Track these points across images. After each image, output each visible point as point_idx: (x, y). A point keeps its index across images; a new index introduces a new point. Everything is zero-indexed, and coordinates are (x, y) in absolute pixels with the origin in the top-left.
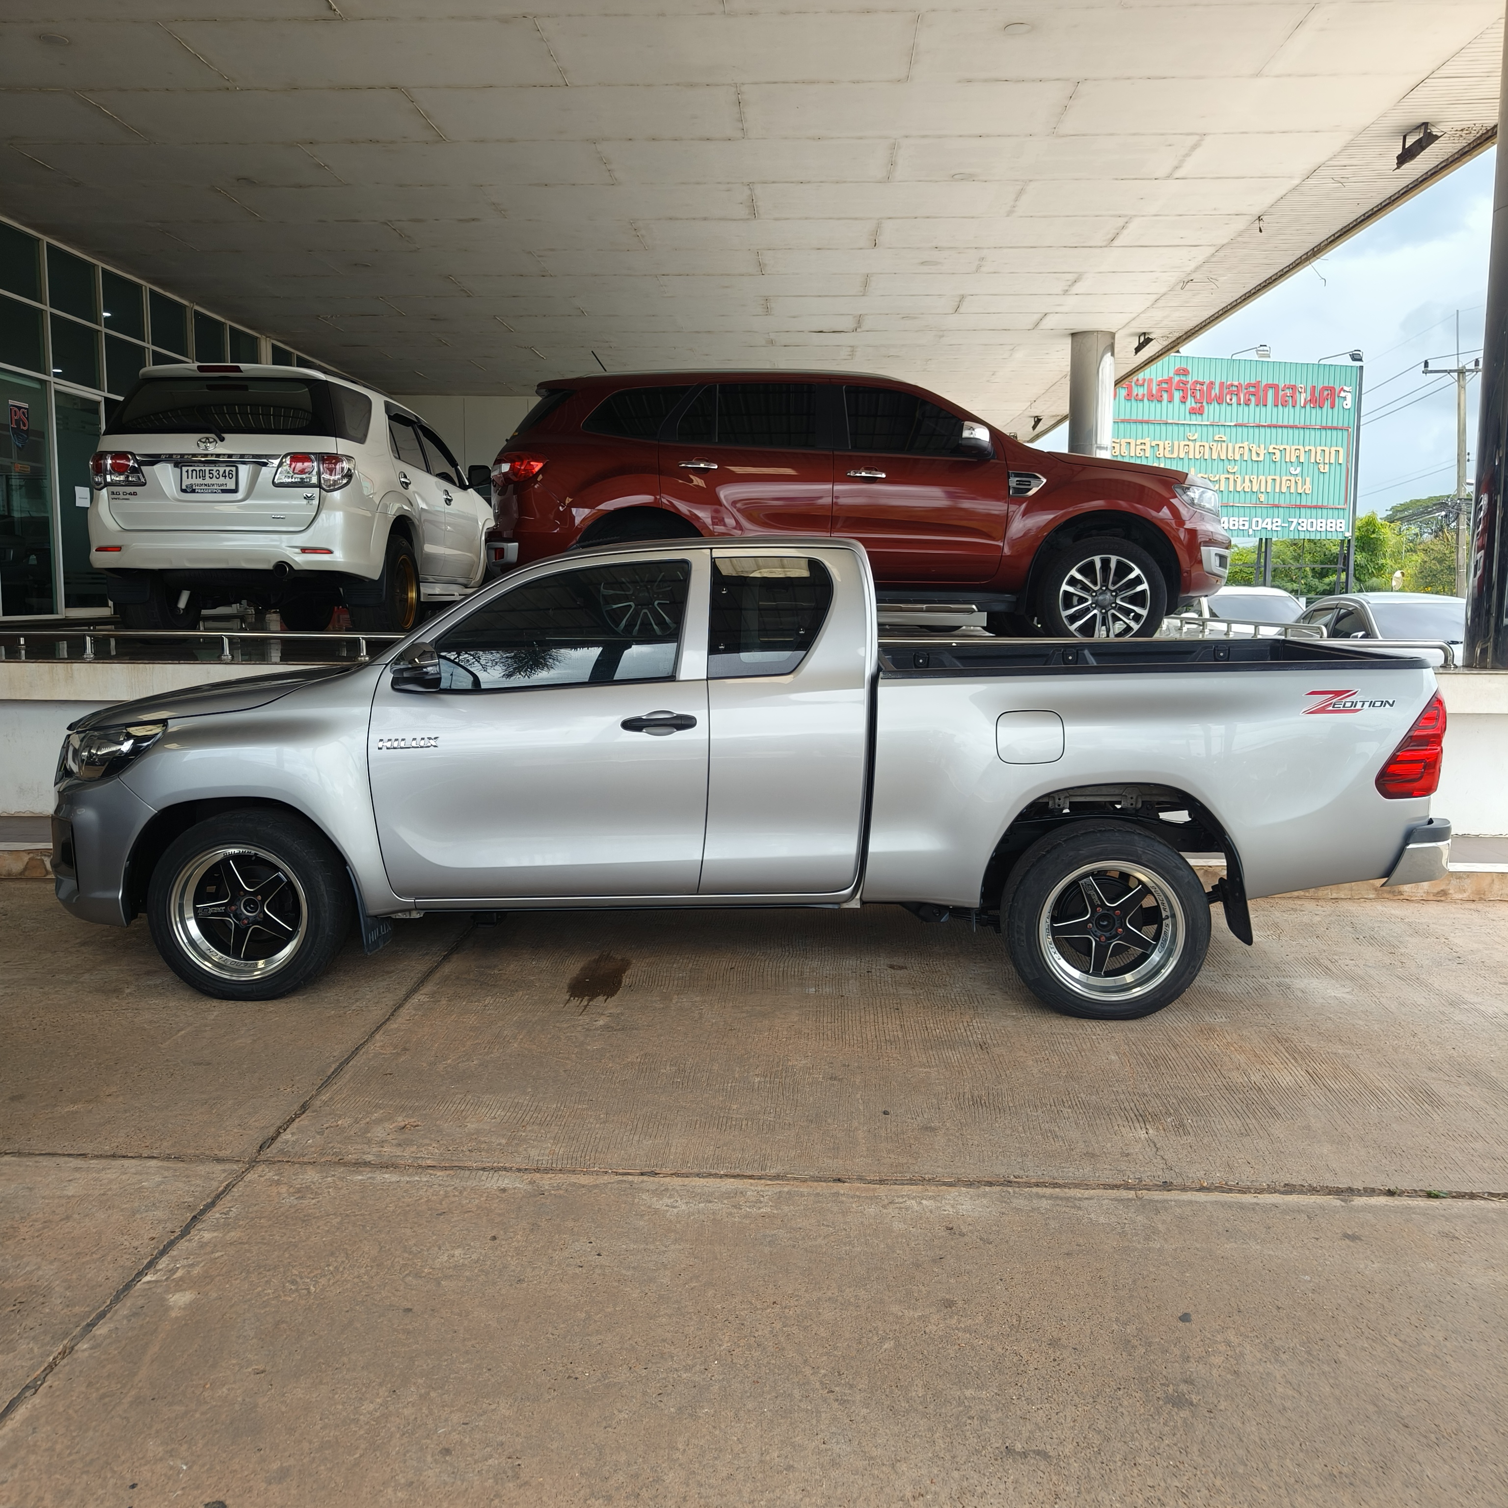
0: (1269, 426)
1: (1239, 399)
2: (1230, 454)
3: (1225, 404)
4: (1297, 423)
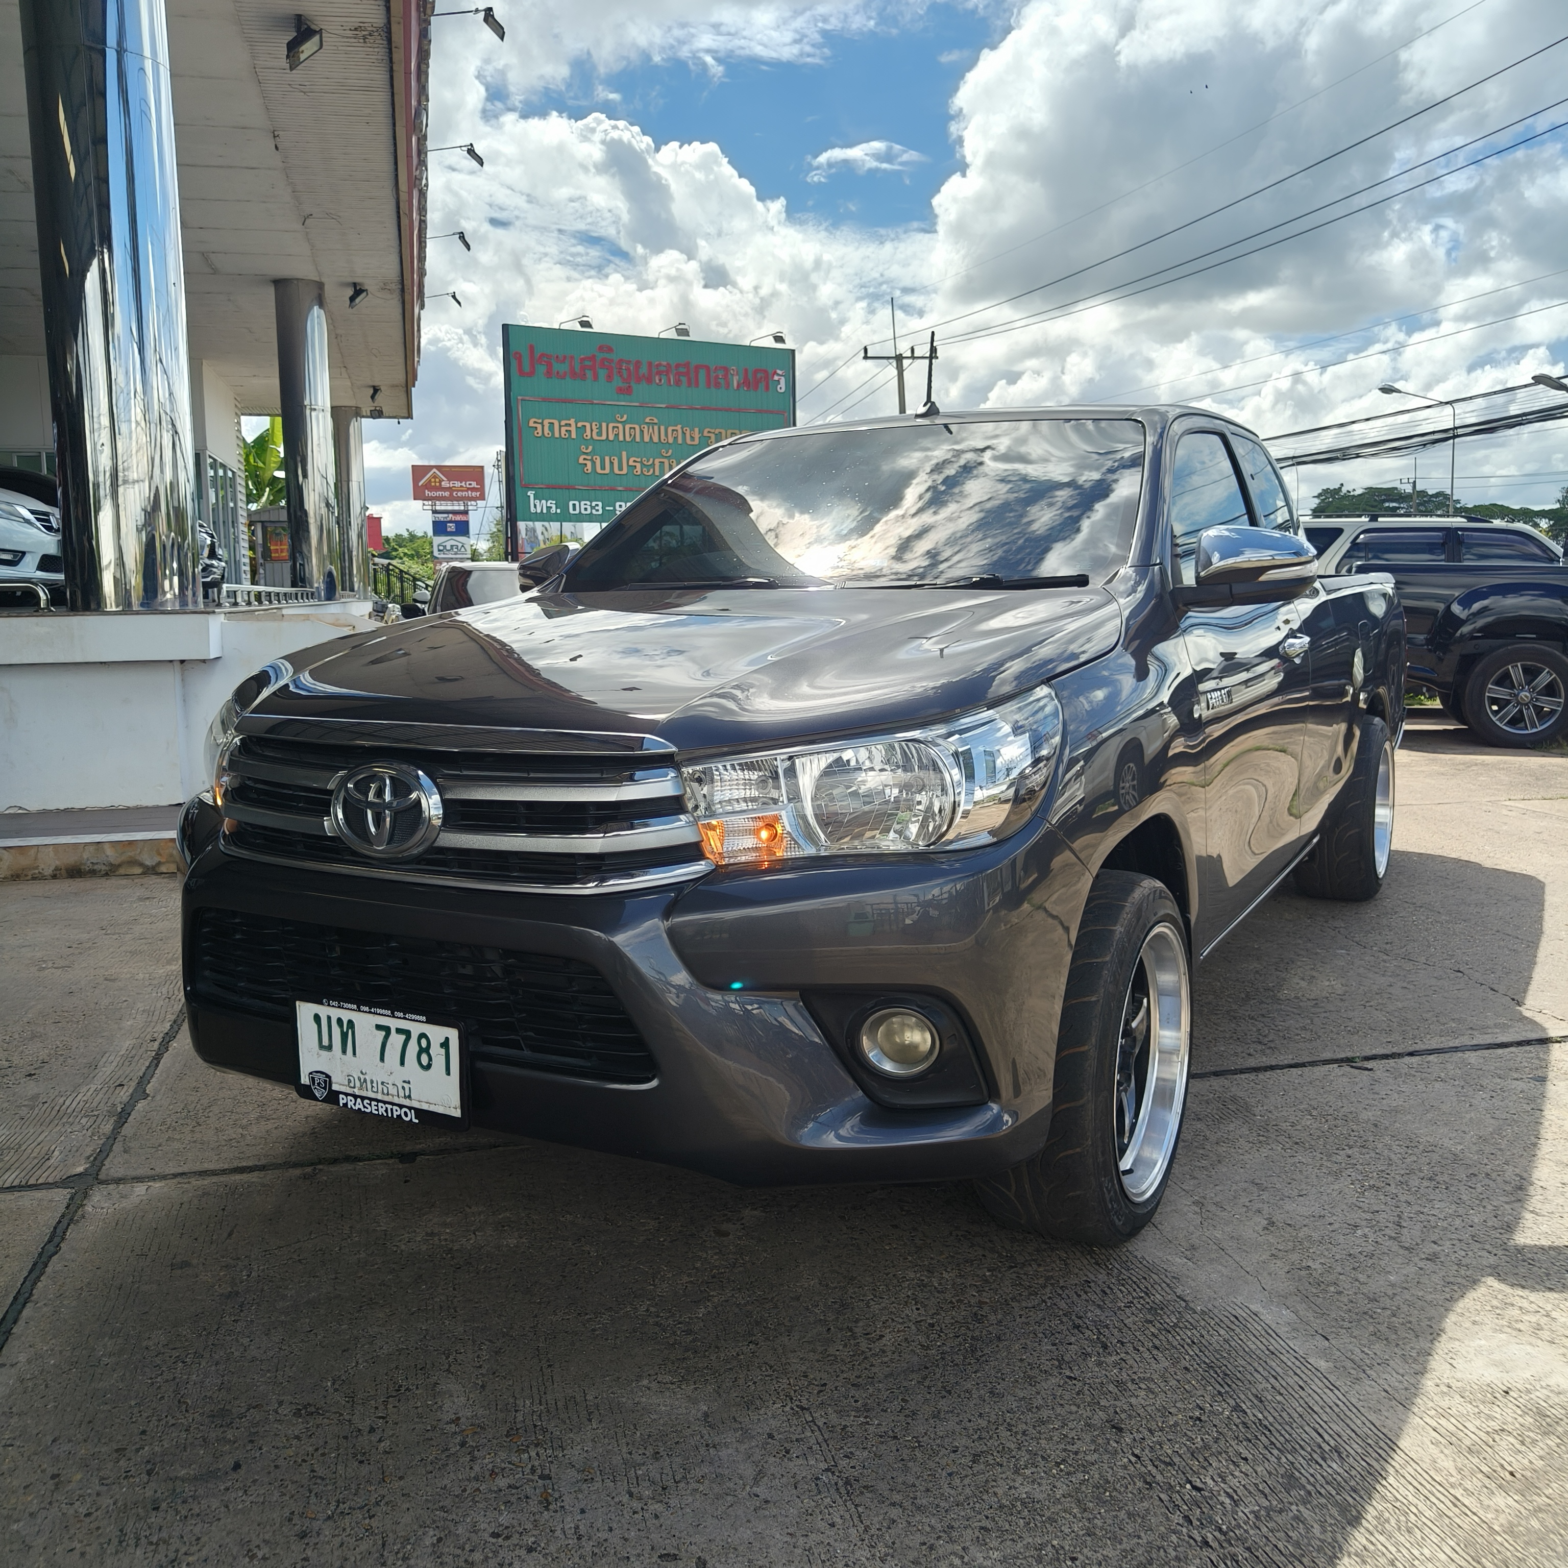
0: (703, 409)
1: (669, 380)
2: (663, 437)
3: (654, 384)
4: (732, 407)
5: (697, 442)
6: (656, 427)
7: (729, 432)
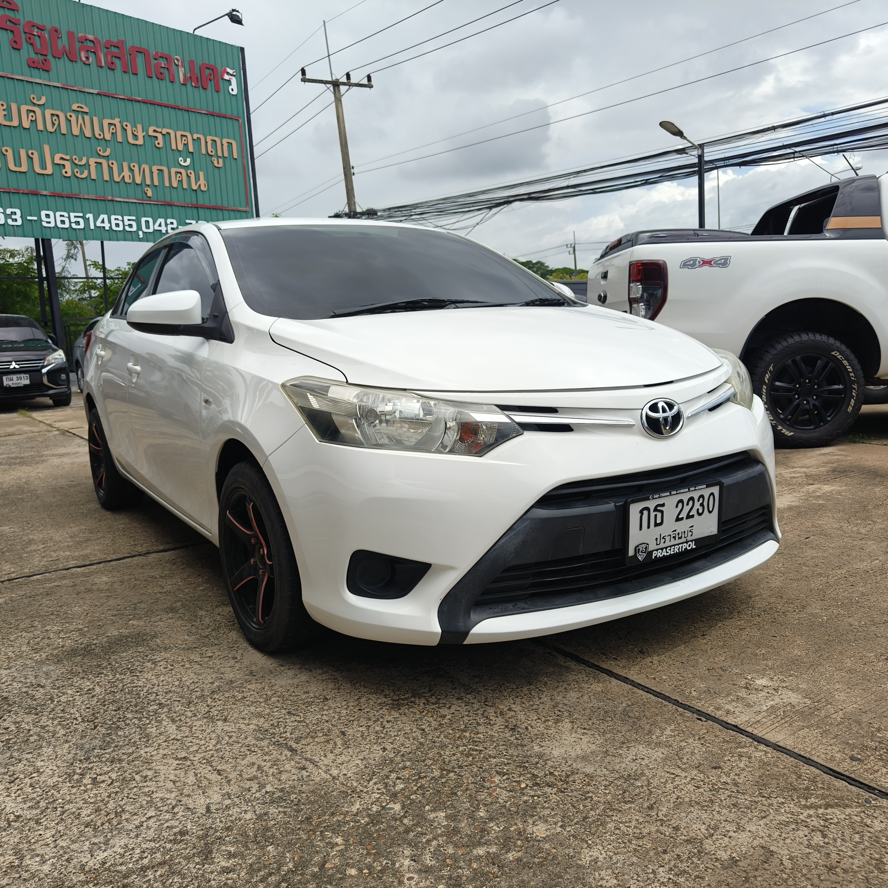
0: (144, 102)
1: (98, 60)
2: (97, 132)
3: (79, 62)
4: (178, 103)
5: (140, 142)
6: (87, 118)
7: (179, 133)
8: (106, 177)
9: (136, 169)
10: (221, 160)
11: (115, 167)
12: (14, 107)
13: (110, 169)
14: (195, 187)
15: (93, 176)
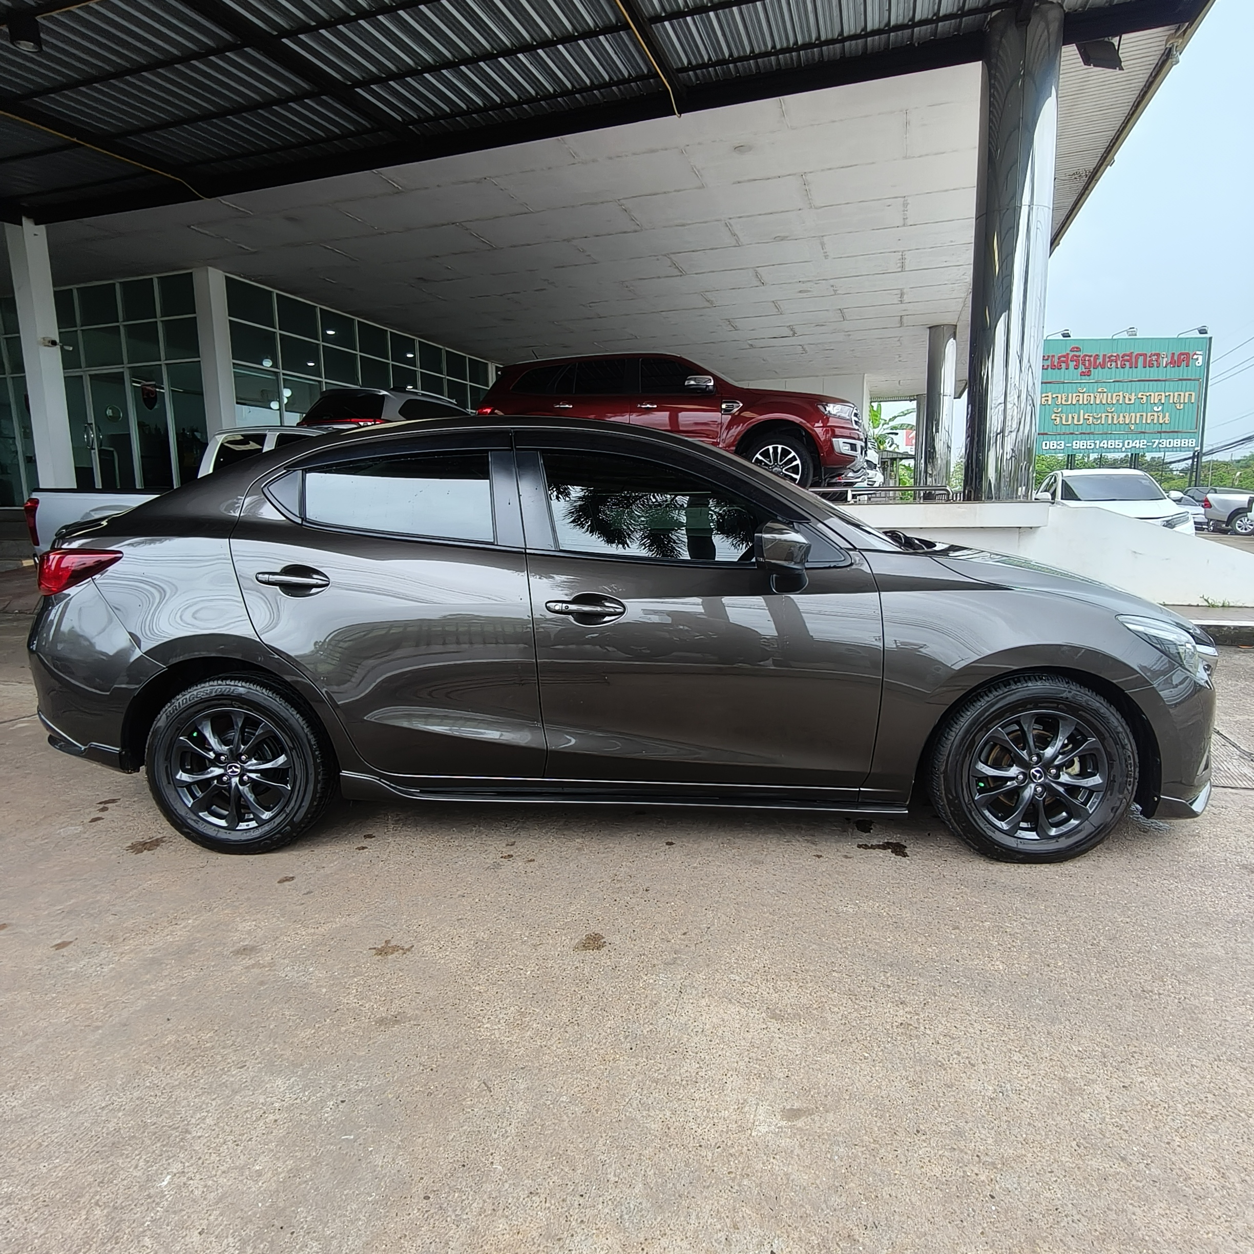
0: (1139, 381)
1: (1117, 365)
2: (1109, 400)
3: (1106, 368)
4: (1161, 379)
5: (1132, 402)
6: (1105, 394)
7: (1157, 394)
8: (1110, 422)
9: (1127, 417)
10: (1182, 405)
11: (1115, 417)
12: (1070, 395)
13: (1113, 418)
14: (1161, 421)
15: (1103, 422)
